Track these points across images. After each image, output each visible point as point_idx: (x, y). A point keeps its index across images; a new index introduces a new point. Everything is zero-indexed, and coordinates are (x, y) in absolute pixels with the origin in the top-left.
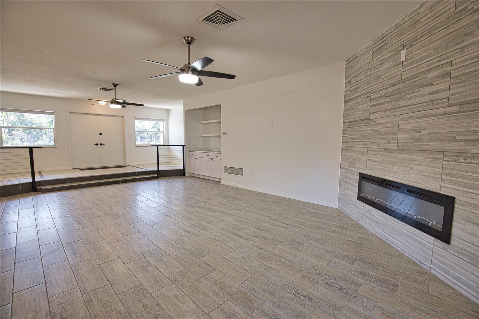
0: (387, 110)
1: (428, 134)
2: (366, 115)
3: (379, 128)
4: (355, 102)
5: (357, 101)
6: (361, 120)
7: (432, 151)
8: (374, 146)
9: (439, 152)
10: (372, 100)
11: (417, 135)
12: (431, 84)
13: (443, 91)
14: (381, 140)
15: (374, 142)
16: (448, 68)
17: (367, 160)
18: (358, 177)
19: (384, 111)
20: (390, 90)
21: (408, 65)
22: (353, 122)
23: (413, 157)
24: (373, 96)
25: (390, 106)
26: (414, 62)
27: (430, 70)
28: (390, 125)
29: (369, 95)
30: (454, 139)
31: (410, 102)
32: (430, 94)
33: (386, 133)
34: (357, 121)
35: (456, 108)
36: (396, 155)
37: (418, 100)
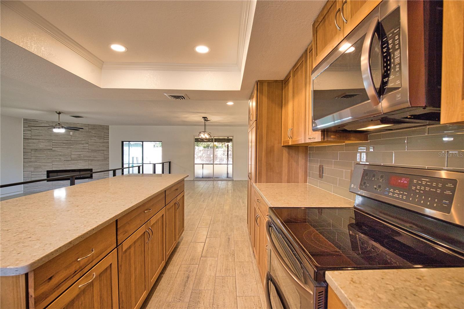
0: (64, 148)
1: (83, 156)
2: (49, 148)
3: (60, 153)
4: (38, 141)
5: (40, 141)
6: (44, 149)
7: (85, 160)
8: (58, 159)
9: (87, 160)
10: (53, 143)
11: (79, 156)
12: (83, 144)
13: (87, 146)
14: (62, 157)
15: (58, 158)
16: (88, 142)
17: (53, 165)
18: (46, 173)
19: (62, 148)
20: (65, 142)
21: (73, 137)
22: (36, 149)
23: (79, 162)
24: (53, 141)
25: (67, 147)
26: (76, 137)
27: (82, 141)
28: (67, 153)
29: (52, 140)
30: (91, 157)
31: (76, 147)
32: (83, 146)
33: (64, 155)
34: (41, 149)
35: (91, 151)
36: (71, 162)
37: (79, 147)
